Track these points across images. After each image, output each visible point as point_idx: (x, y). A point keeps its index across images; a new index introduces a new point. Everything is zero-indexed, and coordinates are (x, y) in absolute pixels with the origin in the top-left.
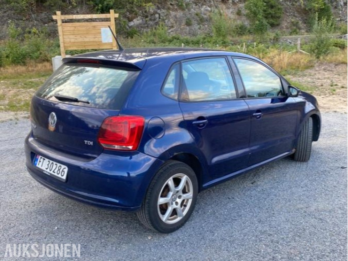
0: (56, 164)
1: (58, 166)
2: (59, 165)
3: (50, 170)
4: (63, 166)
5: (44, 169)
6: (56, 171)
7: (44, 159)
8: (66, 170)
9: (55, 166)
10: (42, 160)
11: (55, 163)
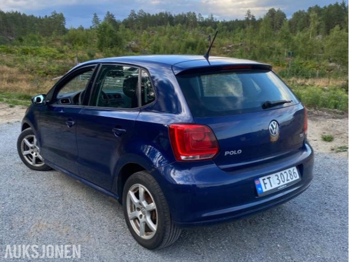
0: (285, 172)
1: (288, 173)
2: (287, 171)
3: (284, 182)
4: (291, 169)
5: (277, 186)
6: (289, 178)
7: (269, 178)
8: (296, 171)
9: (285, 175)
10: (267, 181)
11: (283, 172)
